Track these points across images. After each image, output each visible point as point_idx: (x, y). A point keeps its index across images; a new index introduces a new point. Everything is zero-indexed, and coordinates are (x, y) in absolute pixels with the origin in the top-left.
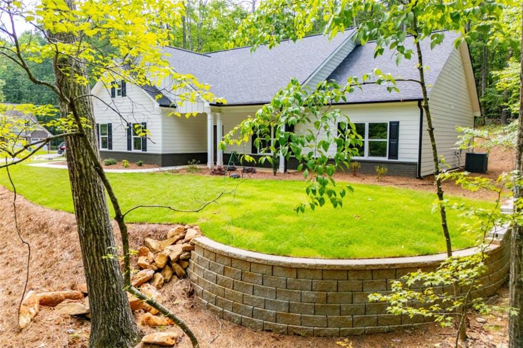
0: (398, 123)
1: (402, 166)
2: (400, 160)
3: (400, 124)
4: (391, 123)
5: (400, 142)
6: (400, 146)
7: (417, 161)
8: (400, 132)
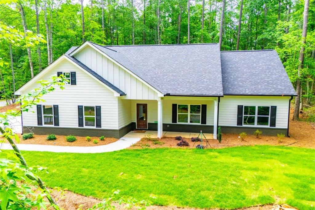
0: (276, 107)
1: (279, 130)
2: (276, 127)
3: (277, 108)
4: (272, 107)
5: (277, 117)
6: (277, 120)
7: (287, 128)
8: (277, 112)
